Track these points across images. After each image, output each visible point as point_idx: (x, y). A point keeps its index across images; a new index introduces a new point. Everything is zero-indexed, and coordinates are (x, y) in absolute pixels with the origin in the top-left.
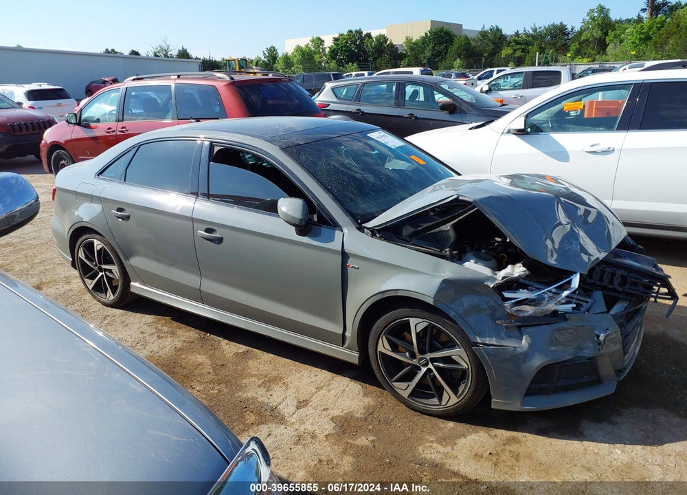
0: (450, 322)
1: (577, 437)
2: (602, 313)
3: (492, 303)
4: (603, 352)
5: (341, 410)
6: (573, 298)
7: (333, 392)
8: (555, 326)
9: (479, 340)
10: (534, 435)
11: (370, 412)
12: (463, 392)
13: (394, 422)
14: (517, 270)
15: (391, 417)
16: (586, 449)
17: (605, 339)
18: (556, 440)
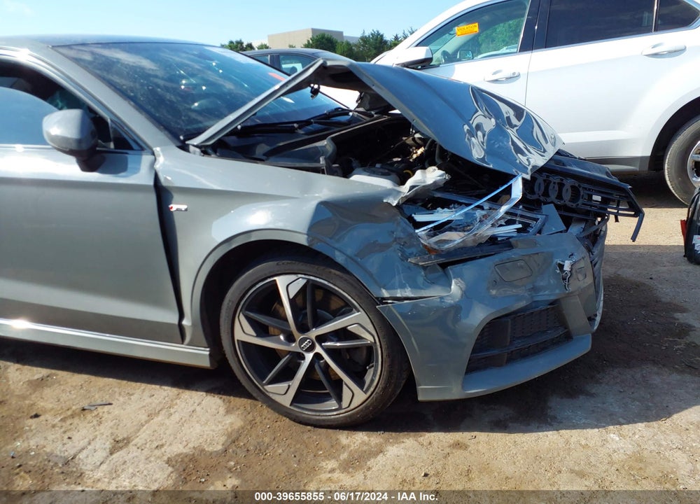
0: (338, 273)
1: (551, 425)
2: (561, 232)
3: (399, 234)
4: (571, 289)
5: (185, 443)
6: (516, 215)
7: (176, 417)
8: (496, 258)
9: (385, 294)
10: (487, 434)
11: (234, 439)
12: (372, 381)
13: (271, 448)
14: (431, 176)
15: (267, 440)
16: (567, 442)
17: (572, 269)
18: (520, 435)
